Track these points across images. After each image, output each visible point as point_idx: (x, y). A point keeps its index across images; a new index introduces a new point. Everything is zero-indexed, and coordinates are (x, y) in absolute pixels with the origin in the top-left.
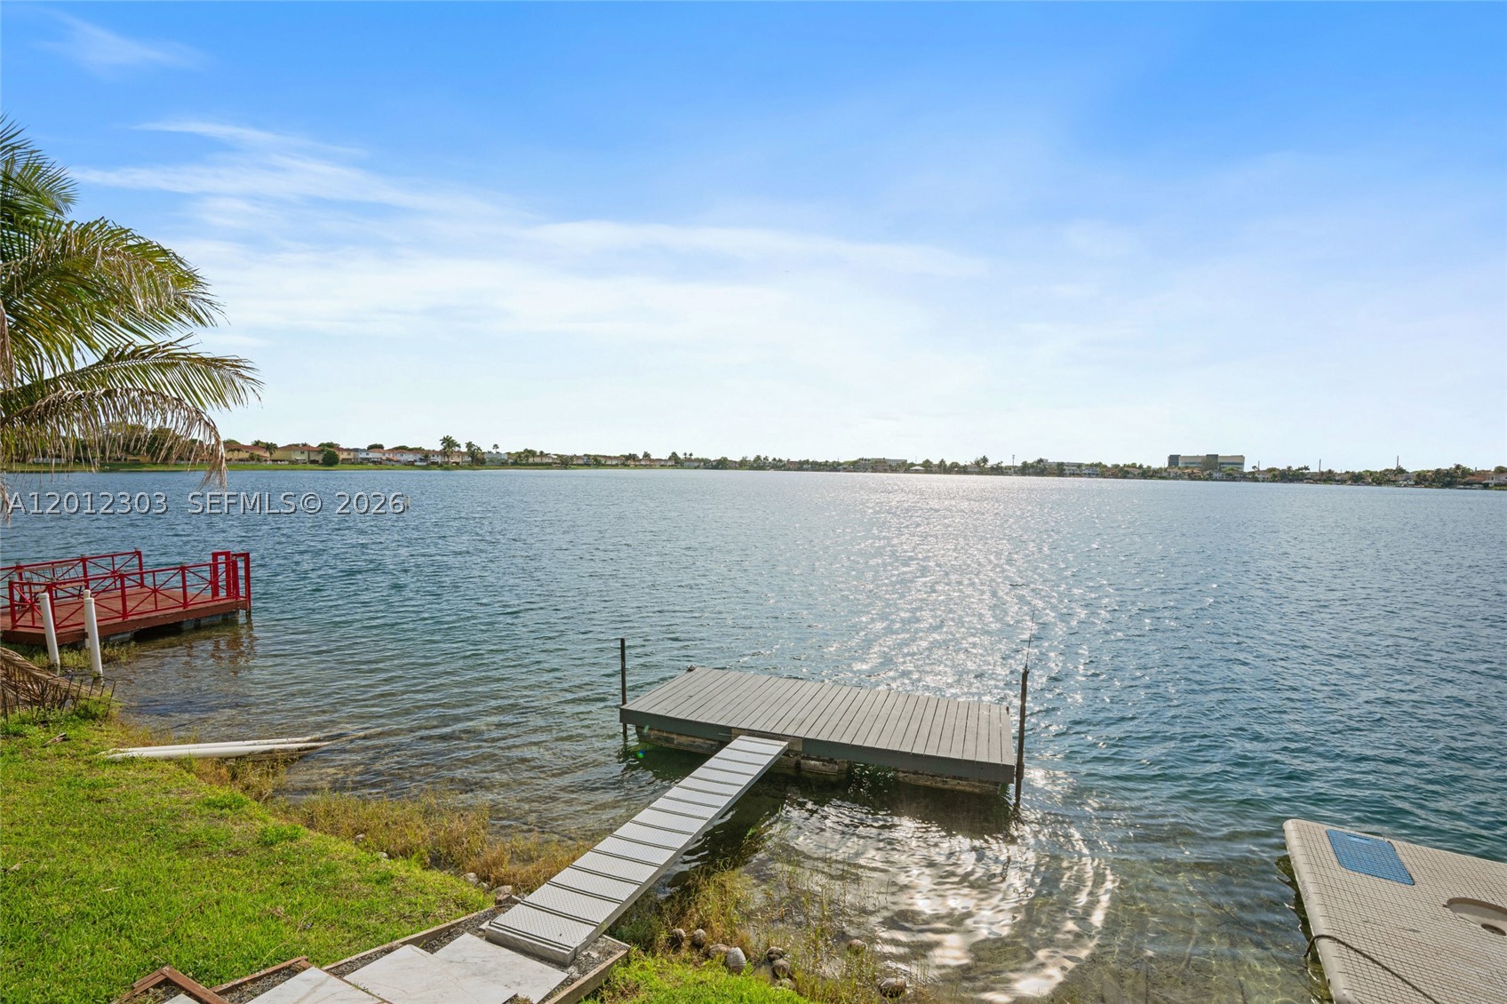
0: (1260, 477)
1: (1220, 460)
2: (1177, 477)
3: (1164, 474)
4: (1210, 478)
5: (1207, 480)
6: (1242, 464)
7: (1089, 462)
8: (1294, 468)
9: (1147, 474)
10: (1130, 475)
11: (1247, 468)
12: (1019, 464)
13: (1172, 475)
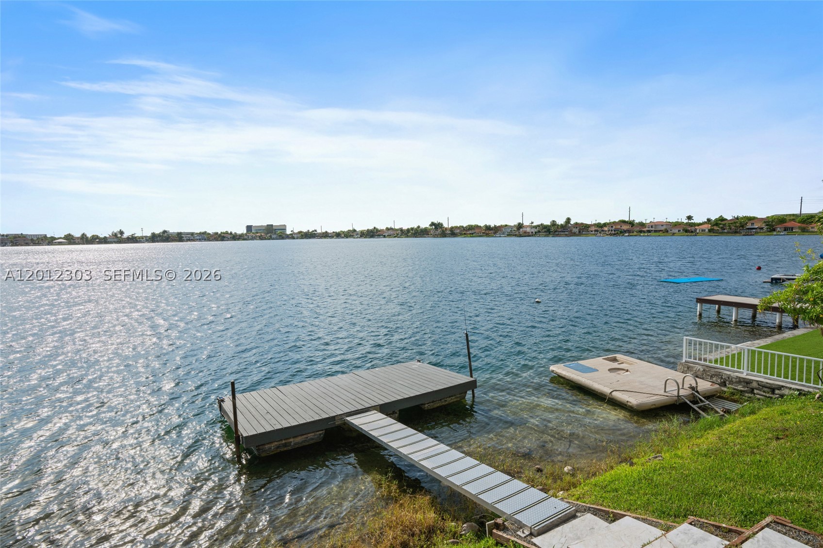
0: (295, 236)
1: (274, 228)
2: (253, 239)
3: (246, 237)
4: (271, 238)
5: (269, 239)
6: (285, 229)
7: (198, 232)
8: (310, 231)
9: (235, 237)
10: (226, 239)
11: (288, 232)
12: (149, 234)
13: (250, 237)
